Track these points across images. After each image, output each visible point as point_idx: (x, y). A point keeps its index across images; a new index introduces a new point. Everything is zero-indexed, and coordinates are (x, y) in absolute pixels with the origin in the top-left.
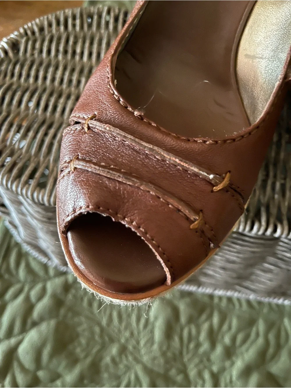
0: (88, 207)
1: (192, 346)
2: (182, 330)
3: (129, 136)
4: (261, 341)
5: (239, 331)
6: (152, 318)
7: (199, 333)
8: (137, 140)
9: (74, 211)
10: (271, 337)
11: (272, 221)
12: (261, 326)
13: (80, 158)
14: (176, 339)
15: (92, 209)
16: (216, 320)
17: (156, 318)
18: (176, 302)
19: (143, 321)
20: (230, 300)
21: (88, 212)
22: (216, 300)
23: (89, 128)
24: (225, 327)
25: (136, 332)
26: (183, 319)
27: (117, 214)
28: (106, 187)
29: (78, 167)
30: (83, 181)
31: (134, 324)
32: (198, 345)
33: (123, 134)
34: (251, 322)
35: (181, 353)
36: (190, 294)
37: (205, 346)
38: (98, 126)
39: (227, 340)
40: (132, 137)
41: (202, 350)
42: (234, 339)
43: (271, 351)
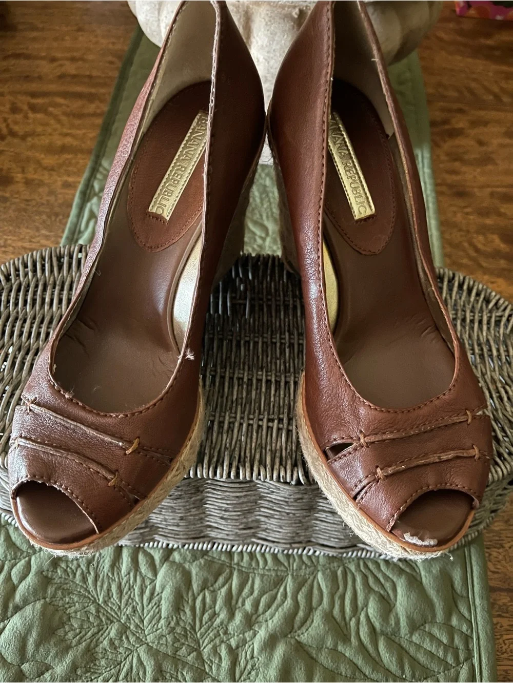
0: (27, 476)
1: (206, 616)
2: (194, 600)
3: (59, 417)
4: (289, 602)
5: (262, 593)
6: (158, 589)
7: (214, 601)
8: (65, 419)
9: (18, 480)
10: (301, 597)
11: (235, 464)
12: (289, 583)
13: (23, 436)
14: (188, 611)
15: (30, 478)
16: (235, 582)
17: (163, 588)
18: (187, 566)
19: (147, 593)
20: (252, 555)
21: (28, 481)
22: (236, 558)
23: (30, 410)
24: (246, 590)
25: (139, 608)
26: (195, 586)
27: (50, 480)
28: (42, 459)
29: (21, 444)
30: (24, 455)
31: (137, 598)
32: (214, 615)
33: (54, 414)
34: (279, 581)
35: (193, 628)
36: (205, 553)
37: (223, 615)
38: (37, 409)
39: (248, 606)
40: (61, 417)
41: (218, 621)
42: (256, 604)
43: (301, 614)
